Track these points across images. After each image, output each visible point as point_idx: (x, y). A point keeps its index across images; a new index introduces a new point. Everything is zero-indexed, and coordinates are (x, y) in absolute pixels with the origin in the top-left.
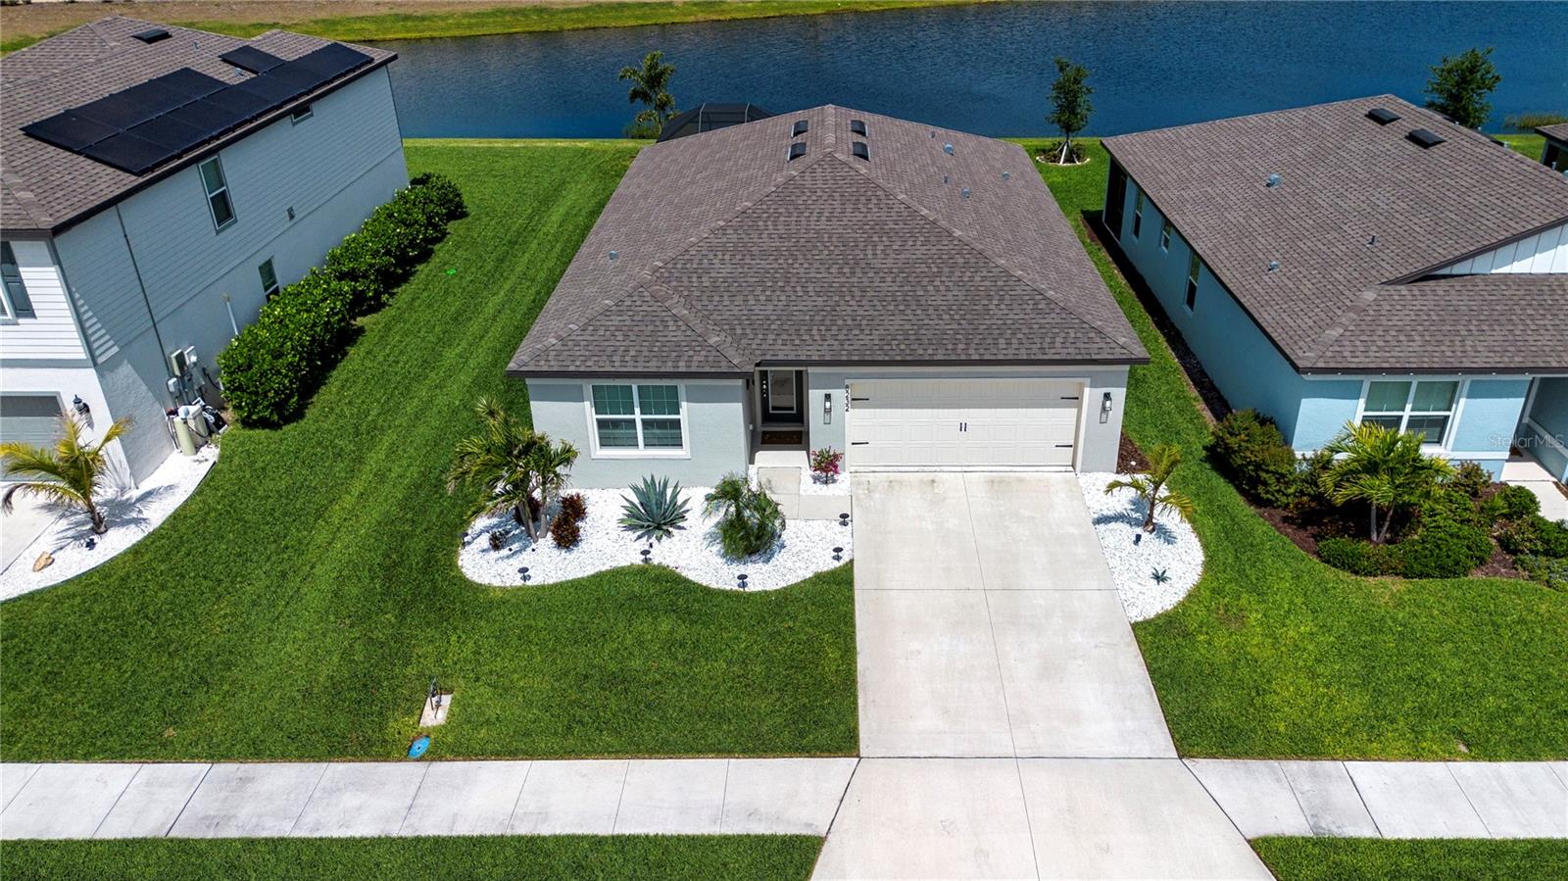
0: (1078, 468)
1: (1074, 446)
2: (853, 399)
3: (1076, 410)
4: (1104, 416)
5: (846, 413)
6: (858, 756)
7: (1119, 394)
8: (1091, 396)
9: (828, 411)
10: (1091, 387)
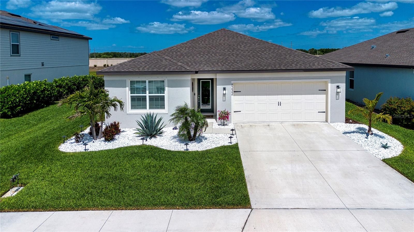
0: (329, 121)
1: (326, 112)
2: (234, 92)
3: (325, 95)
4: (338, 96)
5: (232, 96)
6: (250, 208)
7: (343, 86)
8: (331, 87)
9: (224, 95)
10: (331, 83)
